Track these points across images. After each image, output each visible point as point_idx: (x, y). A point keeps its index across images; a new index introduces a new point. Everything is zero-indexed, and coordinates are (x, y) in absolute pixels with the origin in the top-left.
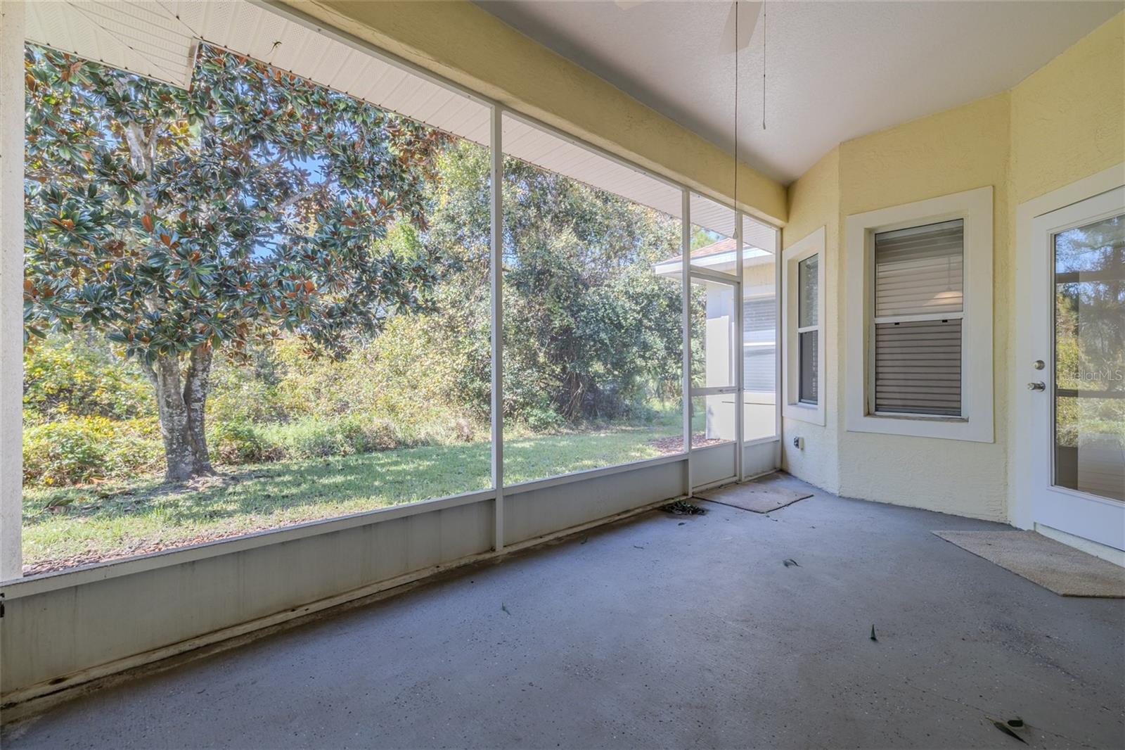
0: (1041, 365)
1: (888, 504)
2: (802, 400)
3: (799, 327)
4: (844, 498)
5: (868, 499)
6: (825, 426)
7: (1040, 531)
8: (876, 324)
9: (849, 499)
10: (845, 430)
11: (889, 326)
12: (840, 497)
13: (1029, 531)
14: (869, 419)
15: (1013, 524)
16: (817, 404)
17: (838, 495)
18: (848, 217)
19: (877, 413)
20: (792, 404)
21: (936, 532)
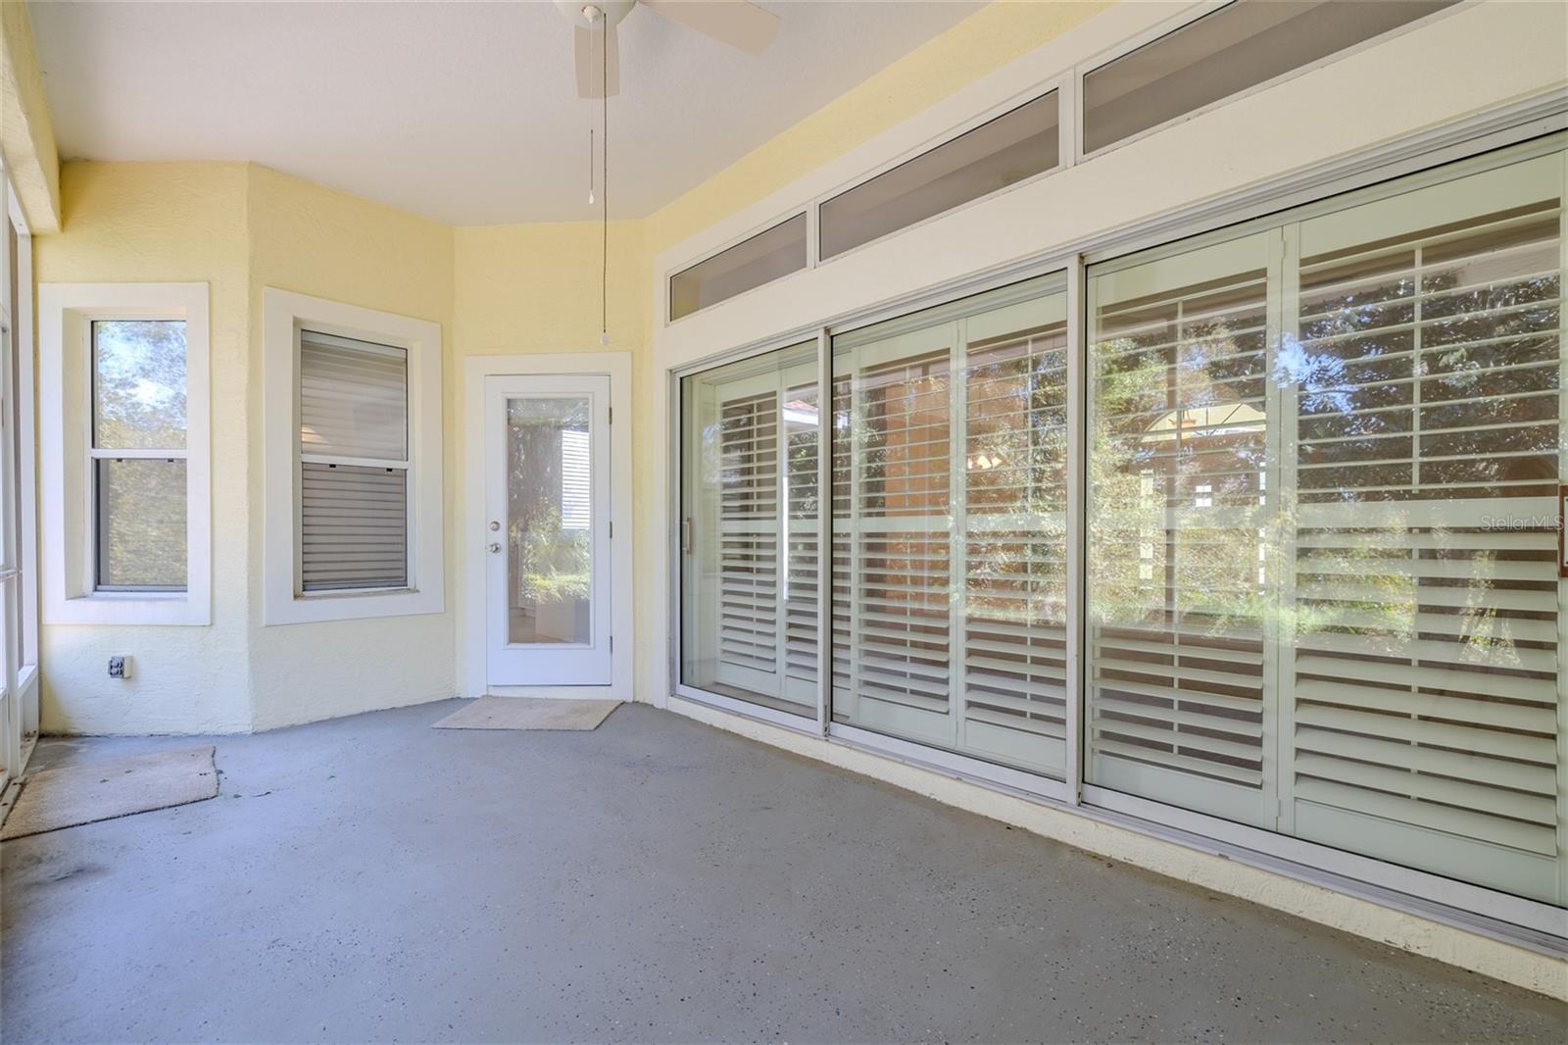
0: (496, 526)
1: (330, 719)
2: (99, 587)
3: (93, 446)
4: (262, 733)
5: (302, 722)
6: (212, 624)
7: (494, 692)
8: (303, 463)
9: (272, 732)
10: (264, 624)
11: (323, 468)
12: (255, 734)
13: (483, 696)
14: (300, 602)
15: (462, 696)
16: (186, 591)
17: (250, 732)
18: (266, 288)
19: (306, 593)
20: (74, 598)
21: (437, 725)
